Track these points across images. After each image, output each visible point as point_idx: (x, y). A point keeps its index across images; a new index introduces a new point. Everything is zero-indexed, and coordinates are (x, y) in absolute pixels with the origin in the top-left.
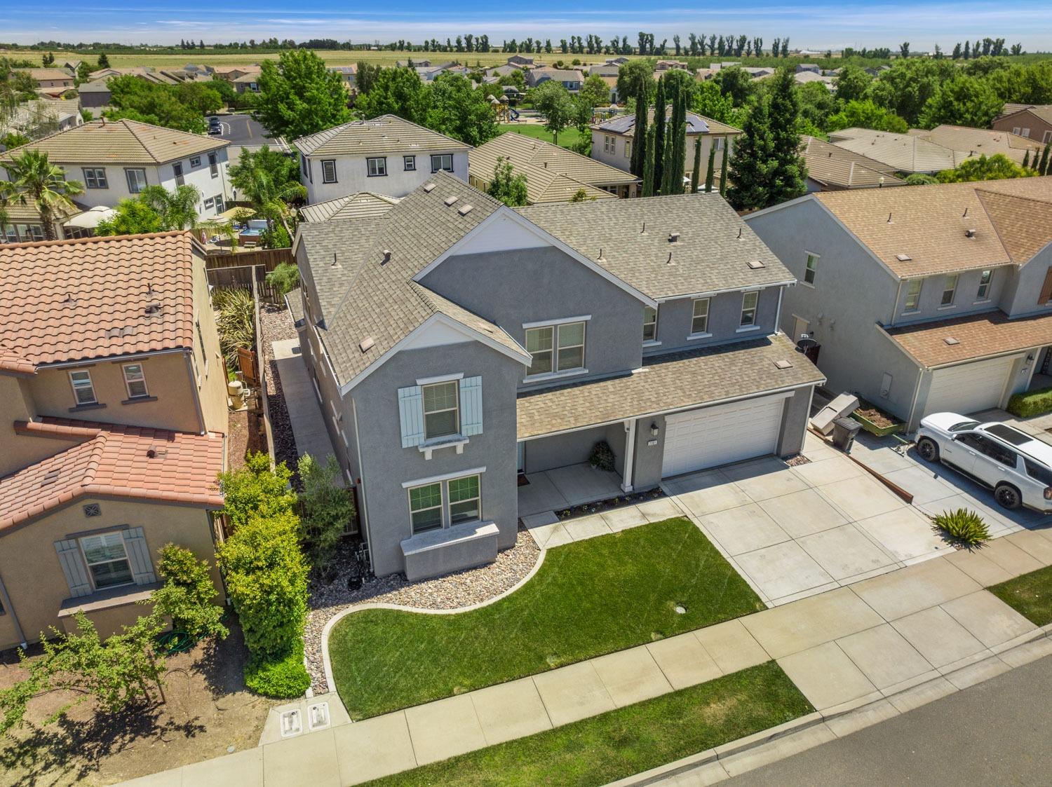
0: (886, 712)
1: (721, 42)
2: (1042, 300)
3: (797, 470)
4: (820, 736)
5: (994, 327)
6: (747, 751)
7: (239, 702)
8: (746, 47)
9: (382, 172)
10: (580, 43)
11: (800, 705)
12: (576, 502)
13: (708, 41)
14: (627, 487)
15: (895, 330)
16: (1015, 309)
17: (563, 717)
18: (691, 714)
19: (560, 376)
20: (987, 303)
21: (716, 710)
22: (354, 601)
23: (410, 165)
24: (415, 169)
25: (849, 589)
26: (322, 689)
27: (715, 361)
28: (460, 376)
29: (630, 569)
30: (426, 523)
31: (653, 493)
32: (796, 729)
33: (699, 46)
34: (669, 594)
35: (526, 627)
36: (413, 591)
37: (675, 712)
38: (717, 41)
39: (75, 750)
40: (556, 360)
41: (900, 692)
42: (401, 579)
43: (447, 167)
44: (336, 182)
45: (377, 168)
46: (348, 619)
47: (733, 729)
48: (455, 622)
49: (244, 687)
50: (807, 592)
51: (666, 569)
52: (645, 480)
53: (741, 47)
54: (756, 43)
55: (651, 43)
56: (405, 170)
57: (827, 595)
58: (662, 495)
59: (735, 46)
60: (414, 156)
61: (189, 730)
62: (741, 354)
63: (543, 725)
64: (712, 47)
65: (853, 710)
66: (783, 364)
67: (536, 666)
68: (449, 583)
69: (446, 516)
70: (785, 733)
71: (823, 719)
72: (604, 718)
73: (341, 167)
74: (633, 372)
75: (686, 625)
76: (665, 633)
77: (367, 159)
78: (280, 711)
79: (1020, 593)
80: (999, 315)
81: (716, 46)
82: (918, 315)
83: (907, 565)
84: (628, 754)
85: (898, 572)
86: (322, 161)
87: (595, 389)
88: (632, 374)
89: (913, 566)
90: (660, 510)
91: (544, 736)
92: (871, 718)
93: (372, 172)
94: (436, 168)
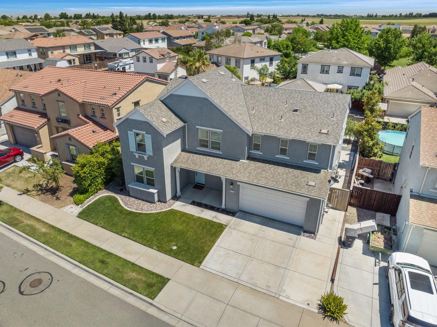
0: (172, 322)
3: (304, 240)
4: (143, 306)
6: (121, 291)
9: (327, 72)
11: (152, 295)
14: (223, 206)
15: (419, 197)
18: (126, 270)
19: (211, 151)
23: (340, 70)
24: (342, 73)
25: (238, 285)
26: (82, 207)
28: (145, 133)
30: (140, 181)
32: (140, 299)
34: (180, 241)
40: (210, 144)
41: (188, 323)
43: (358, 74)
44: (307, 74)
45: (325, 70)
50: (221, 274)
52: (230, 206)
56: (338, 72)
57: (226, 280)
58: (233, 215)
60: (343, 67)
65: (165, 311)
66: (312, 183)
69: (145, 180)
70: (136, 296)
71: (151, 304)
73: (310, 68)
74: (241, 160)
77: (322, 65)
83: (280, 298)
86: (303, 64)
88: (239, 161)
89: (281, 300)
90: (223, 219)
92: (165, 318)
93: (322, 71)
94: (352, 74)
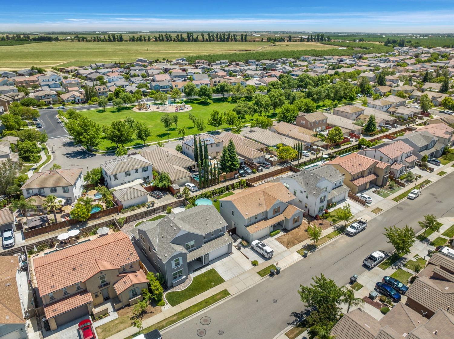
0: (240, 293)
1: (220, 36)
2: (274, 214)
3: (231, 256)
4: (232, 297)
5: (265, 222)
7: (157, 307)
8: (230, 38)
9: (130, 175)
10: (162, 37)
11: (229, 294)
12: (196, 268)
13: (215, 36)
14: (204, 264)
15: (247, 226)
16: (269, 217)
17: (199, 301)
18: (215, 298)
20: (264, 217)
21: (218, 297)
22: (167, 291)
23: (136, 171)
24: (138, 172)
25: (237, 276)
26: (167, 304)
27: (216, 240)
28: (179, 257)
29: (206, 279)
30: (175, 278)
31: (208, 264)
33: (212, 38)
34: (211, 282)
35: (192, 290)
36: (175, 288)
37: (214, 298)
38: (219, 36)
39: (139, 317)
40: (190, 247)
42: (172, 287)
44: (118, 180)
46: (167, 294)
47: (220, 298)
48: (182, 291)
49: (157, 305)
51: (211, 278)
52: (207, 263)
53: (228, 38)
54: (234, 36)
55: (192, 36)
56: (135, 173)
57: (234, 278)
58: (210, 265)
59: (226, 38)
61: (152, 312)
62: (220, 238)
63: (197, 303)
64: (217, 37)
66: (227, 239)
67: (195, 295)
68: (179, 286)
69: (178, 276)
70: (227, 298)
71: (232, 295)
72: (204, 300)
75: (214, 286)
76: (211, 288)
77: (125, 172)
78: (163, 308)
79: (261, 273)
80: (266, 219)
81: (219, 37)
82: (251, 222)
84: (208, 304)
85: (245, 272)
86: (114, 175)
87: (197, 250)
88: (202, 246)
89: (247, 271)
90: (209, 268)
91: (197, 304)
92: (238, 294)
93: (127, 175)
94: (143, 171)
